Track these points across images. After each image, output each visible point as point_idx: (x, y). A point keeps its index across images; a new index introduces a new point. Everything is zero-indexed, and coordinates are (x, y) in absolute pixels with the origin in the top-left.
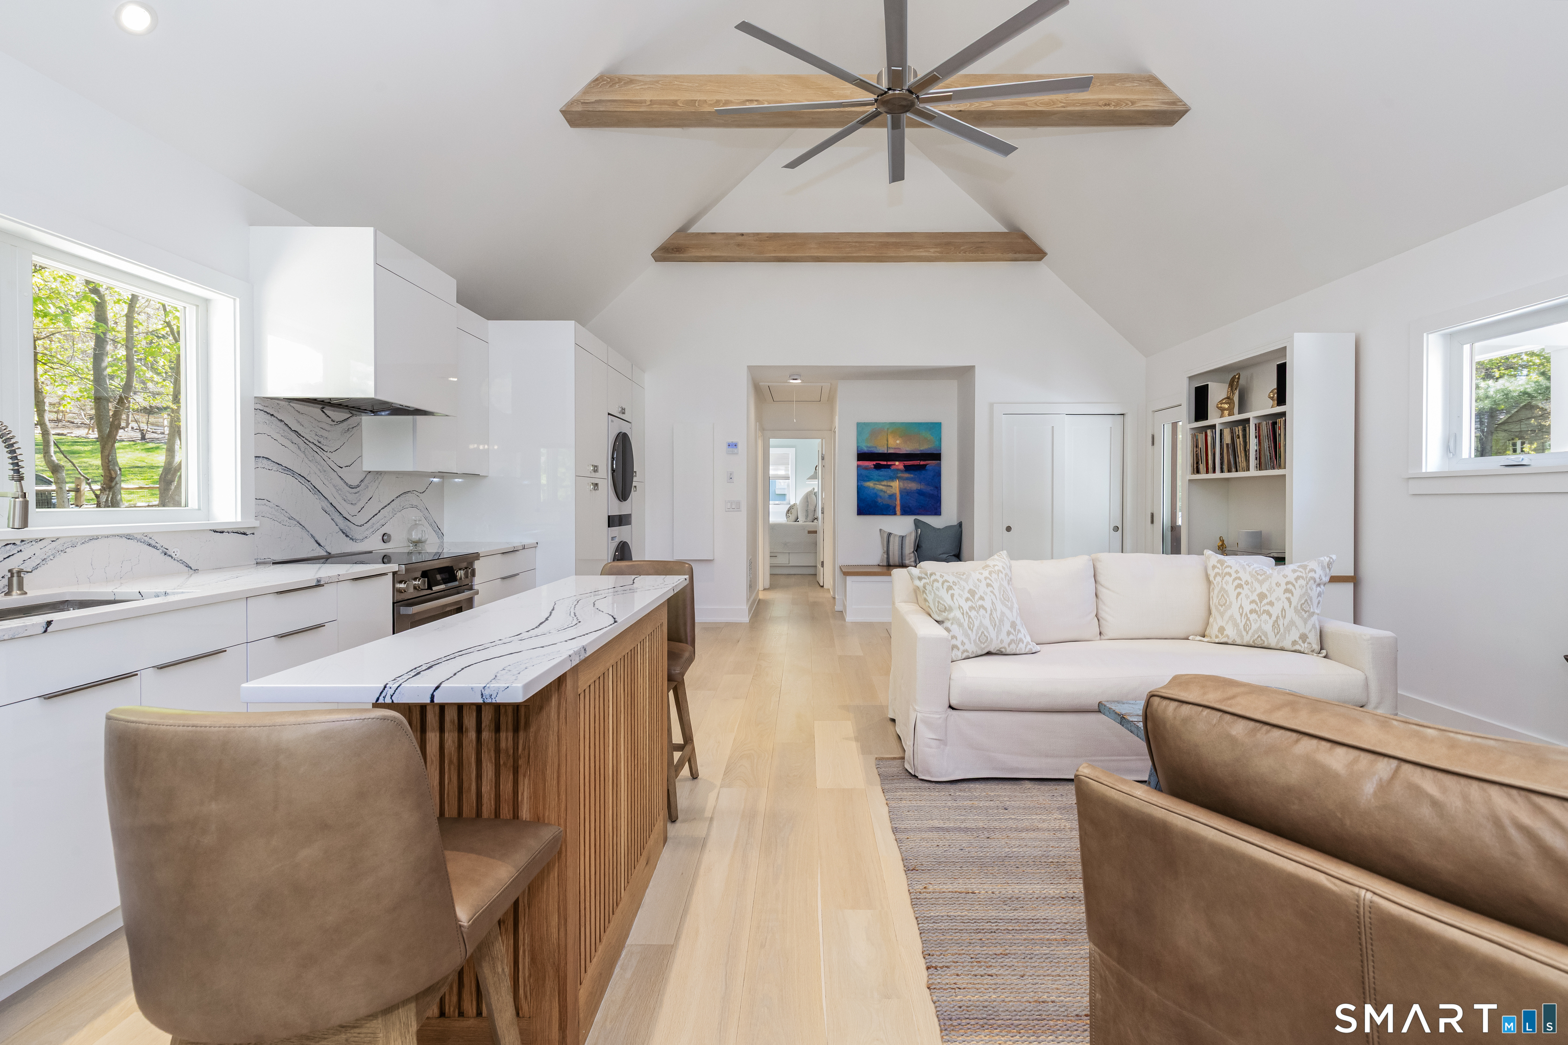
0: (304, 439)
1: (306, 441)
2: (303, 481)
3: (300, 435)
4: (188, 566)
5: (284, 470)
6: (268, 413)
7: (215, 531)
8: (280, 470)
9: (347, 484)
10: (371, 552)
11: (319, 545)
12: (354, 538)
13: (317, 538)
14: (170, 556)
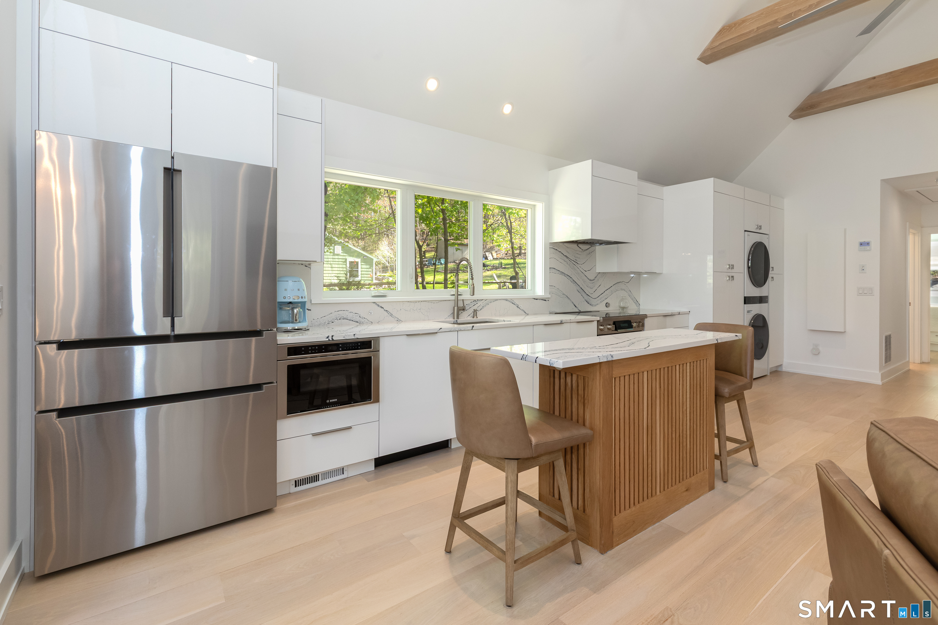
0: (569, 259)
1: (570, 260)
2: (569, 278)
3: (568, 257)
4: (525, 312)
5: (561, 273)
6: (555, 249)
7: (534, 299)
8: (559, 273)
9: (588, 279)
10: (599, 311)
11: (576, 306)
12: (592, 304)
13: (575, 304)
14: (519, 308)
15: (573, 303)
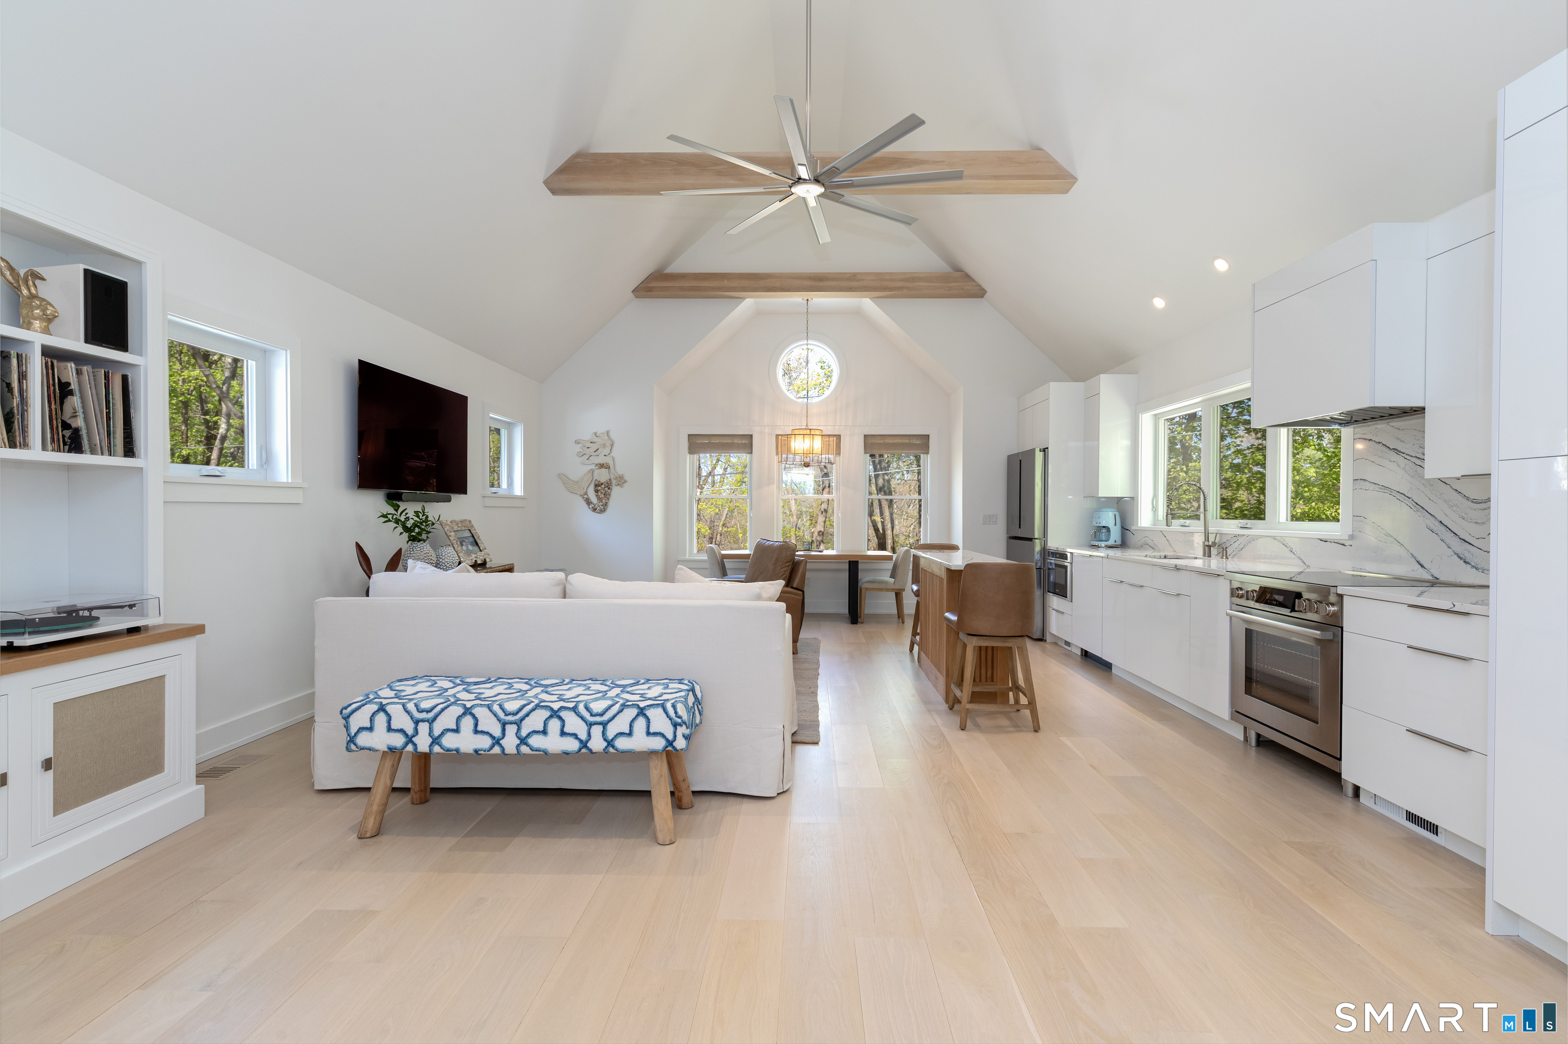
3: (1400, 452)
7: (1321, 540)
9: (1468, 498)
11: (1422, 566)
13: (1419, 559)
14: (1294, 553)
15: (1415, 558)
